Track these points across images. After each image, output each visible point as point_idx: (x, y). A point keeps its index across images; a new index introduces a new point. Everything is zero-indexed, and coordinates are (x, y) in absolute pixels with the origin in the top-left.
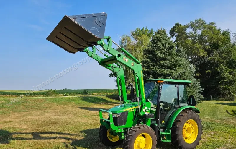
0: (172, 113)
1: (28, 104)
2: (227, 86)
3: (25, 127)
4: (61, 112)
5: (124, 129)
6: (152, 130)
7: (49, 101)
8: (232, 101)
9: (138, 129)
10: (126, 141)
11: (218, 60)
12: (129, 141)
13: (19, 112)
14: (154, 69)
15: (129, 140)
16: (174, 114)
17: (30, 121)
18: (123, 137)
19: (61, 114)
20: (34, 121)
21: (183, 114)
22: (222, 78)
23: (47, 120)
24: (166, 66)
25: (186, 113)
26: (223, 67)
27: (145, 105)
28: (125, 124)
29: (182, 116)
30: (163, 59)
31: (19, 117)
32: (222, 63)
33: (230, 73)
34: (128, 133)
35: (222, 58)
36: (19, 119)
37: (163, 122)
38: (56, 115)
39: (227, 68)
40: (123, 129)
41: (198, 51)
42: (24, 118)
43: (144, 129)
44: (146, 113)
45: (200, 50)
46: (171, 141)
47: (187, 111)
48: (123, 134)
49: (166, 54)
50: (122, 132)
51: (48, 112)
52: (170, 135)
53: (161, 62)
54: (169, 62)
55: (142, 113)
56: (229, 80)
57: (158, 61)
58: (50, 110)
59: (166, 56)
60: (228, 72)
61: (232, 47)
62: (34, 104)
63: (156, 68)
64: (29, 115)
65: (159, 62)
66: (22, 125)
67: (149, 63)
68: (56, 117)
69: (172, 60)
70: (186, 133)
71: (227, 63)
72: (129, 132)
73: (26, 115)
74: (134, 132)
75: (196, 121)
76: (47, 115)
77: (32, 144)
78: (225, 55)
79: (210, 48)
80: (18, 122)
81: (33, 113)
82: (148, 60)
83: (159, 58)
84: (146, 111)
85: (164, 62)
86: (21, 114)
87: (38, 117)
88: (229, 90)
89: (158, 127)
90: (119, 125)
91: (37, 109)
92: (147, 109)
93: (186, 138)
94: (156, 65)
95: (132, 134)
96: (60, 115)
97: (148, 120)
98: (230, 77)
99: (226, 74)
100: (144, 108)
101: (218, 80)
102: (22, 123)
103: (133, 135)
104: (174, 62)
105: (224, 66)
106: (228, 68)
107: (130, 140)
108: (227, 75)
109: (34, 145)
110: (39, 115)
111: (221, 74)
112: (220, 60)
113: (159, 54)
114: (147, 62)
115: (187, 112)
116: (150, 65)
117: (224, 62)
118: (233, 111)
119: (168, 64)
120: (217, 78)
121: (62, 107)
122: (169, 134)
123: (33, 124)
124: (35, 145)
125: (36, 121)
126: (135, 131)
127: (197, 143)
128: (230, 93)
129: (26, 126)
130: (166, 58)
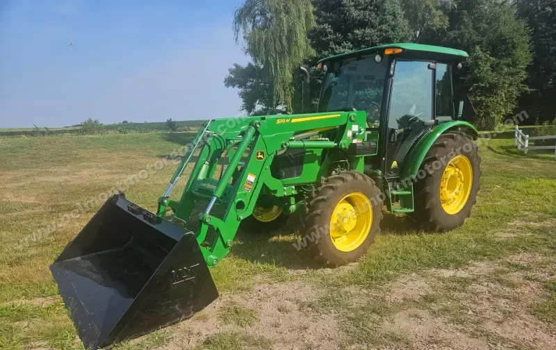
0: (417, 141)
1: (34, 152)
2: (483, 98)
3: (31, 200)
4: (120, 167)
5: (298, 187)
6: (373, 185)
7: (89, 144)
8: (490, 130)
9: (339, 183)
10: (308, 216)
11: (470, 38)
12: (318, 215)
13: (17, 168)
14: (342, 50)
15: (318, 212)
16: (421, 143)
17: (43, 187)
18: (293, 208)
19: (120, 171)
20: (55, 187)
21: (445, 143)
22: (476, 80)
23: (88, 184)
24: (367, 41)
25: (451, 140)
26: (480, 54)
27: (353, 119)
28: (299, 174)
29: (443, 146)
30: (363, 24)
31: (16, 180)
32: (478, 43)
33: (494, 68)
34: (314, 195)
35: (479, 33)
36: (16, 184)
37: (395, 164)
38: (108, 173)
39: (488, 56)
40: (293, 187)
41: (430, 14)
42: (29, 182)
43: (356, 181)
44: (355, 141)
45: (434, 11)
46: (413, 210)
47: (455, 135)
48: (293, 200)
49: (371, 10)
50: (293, 195)
51: (88, 167)
52: (411, 195)
53: (357, 31)
54: (377, 32)
55: (345, 141)
56: (489, 83)
57: (349, 32)
58: (92, 164)
59: (369, 15)
60: (489, 64)
61: (501, 5)
62: (52, 150)
63: (344, 47)
64: (39, 174)
65: (353, 33)
66: (23, 197)
67: (326, 36)
68: (109, 177)
69: (384, 27)
70: (445, 189)
71: (489, 44)
72: (317, 192)
73: (33, 175)
74: (331, 192)
75: (471, 159)
76: (85, 173)
77: (52, 238)
78: (486, 26)
79: (456, 6)
80: (13, 192)
81: (50, 170)
82: (326, 26)
83: (353, 20)
84: (354, 136)
85: (364, 33)
86: (20, 173)
87: (64, 177)
88: (487, 107)
89: (384, 178)
90: (286, 177)
91: (60, 161)
92: (357, 130)
93: (445, 201)
94: (346, 39)
95: (325, 197)
96: (118, 173)
97: (359, 158)
98: (492, 78)
99: (485, 69)
100: (351, 129)
101: (467, 83)
102: (23, 192)
103: (328, 198)
104: (387, 31)
105: (482, 50)
106: (490, 55)
107: (321, 212)
108: (487, 71)
109: (55, 241)
110: (68, 173)
111: (474, 70)
112: (474, 37)
113: (352, 9)
114: (323, 33)
115: (452, 137)
116: (330, 40)
117: (482, 41)
118: (502, 147)
119: (375, 38)
120: (464, 80)
121: (122, 157)
122: (409, 193)
123: (52, 194)
124: (60, 240)
125: (61, 185)
126: (332, 188)
127: (466, 212)
128: (487, 114)
129: (32, 198)
130: (369, 20)
